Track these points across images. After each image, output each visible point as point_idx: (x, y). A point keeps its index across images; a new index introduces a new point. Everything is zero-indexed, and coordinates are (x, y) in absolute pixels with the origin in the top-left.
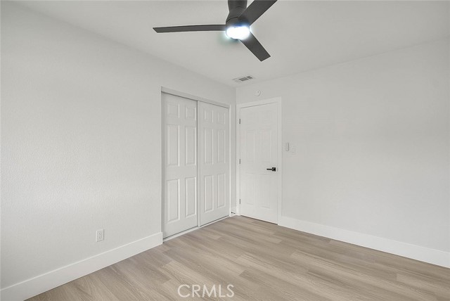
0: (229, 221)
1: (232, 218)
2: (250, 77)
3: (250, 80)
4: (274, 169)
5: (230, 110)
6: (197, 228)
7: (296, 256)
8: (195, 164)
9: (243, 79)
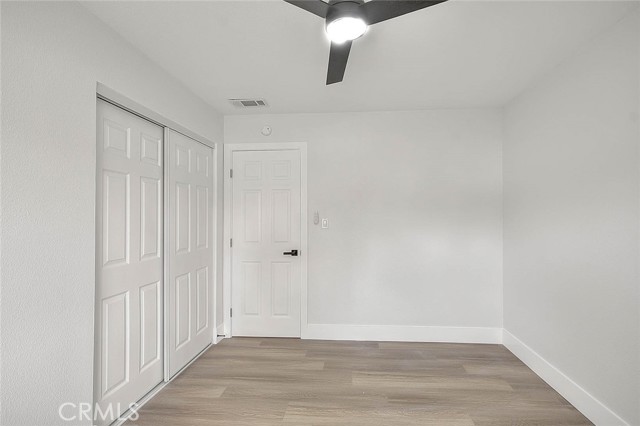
0: (214, 353)
1: (219, 346)
2: (261, 103)
3: (259, 108)
4: (295, 253)
5: (215, 151)
6: (163, 386)
7: (359, 382)
8: (159, 255)
9: (247, 104)
